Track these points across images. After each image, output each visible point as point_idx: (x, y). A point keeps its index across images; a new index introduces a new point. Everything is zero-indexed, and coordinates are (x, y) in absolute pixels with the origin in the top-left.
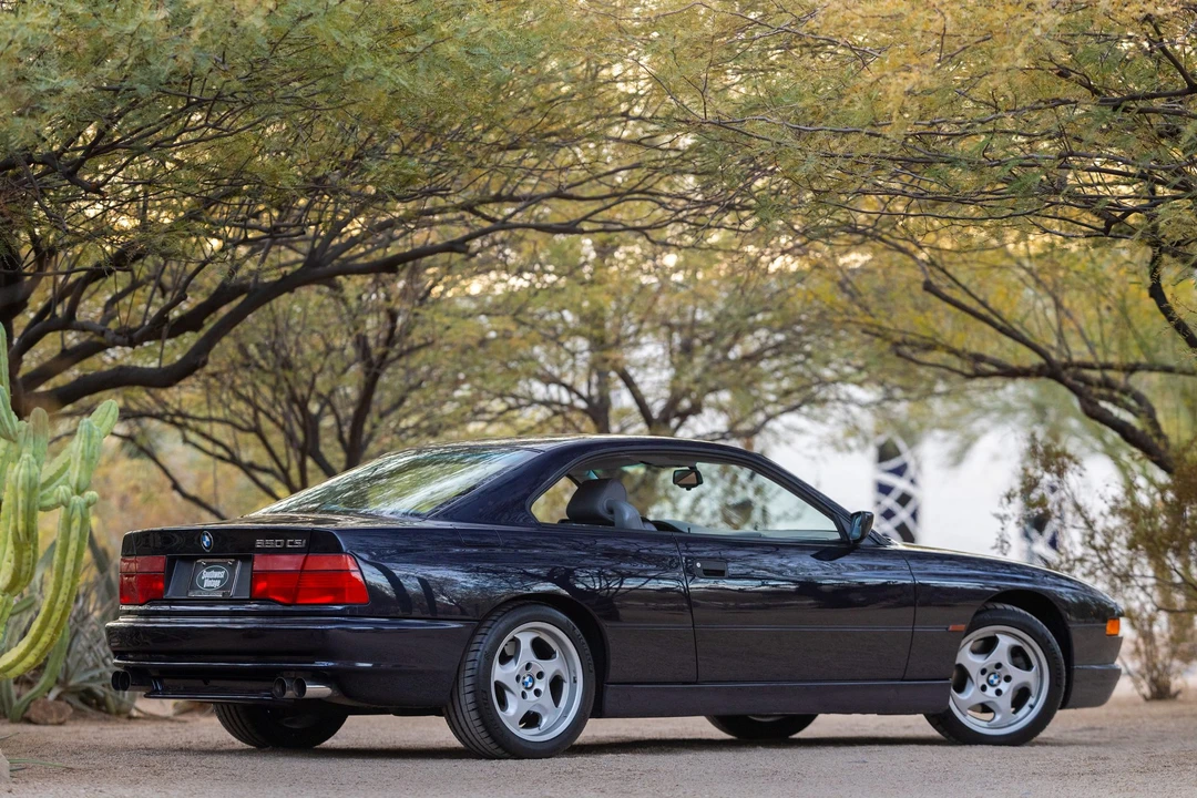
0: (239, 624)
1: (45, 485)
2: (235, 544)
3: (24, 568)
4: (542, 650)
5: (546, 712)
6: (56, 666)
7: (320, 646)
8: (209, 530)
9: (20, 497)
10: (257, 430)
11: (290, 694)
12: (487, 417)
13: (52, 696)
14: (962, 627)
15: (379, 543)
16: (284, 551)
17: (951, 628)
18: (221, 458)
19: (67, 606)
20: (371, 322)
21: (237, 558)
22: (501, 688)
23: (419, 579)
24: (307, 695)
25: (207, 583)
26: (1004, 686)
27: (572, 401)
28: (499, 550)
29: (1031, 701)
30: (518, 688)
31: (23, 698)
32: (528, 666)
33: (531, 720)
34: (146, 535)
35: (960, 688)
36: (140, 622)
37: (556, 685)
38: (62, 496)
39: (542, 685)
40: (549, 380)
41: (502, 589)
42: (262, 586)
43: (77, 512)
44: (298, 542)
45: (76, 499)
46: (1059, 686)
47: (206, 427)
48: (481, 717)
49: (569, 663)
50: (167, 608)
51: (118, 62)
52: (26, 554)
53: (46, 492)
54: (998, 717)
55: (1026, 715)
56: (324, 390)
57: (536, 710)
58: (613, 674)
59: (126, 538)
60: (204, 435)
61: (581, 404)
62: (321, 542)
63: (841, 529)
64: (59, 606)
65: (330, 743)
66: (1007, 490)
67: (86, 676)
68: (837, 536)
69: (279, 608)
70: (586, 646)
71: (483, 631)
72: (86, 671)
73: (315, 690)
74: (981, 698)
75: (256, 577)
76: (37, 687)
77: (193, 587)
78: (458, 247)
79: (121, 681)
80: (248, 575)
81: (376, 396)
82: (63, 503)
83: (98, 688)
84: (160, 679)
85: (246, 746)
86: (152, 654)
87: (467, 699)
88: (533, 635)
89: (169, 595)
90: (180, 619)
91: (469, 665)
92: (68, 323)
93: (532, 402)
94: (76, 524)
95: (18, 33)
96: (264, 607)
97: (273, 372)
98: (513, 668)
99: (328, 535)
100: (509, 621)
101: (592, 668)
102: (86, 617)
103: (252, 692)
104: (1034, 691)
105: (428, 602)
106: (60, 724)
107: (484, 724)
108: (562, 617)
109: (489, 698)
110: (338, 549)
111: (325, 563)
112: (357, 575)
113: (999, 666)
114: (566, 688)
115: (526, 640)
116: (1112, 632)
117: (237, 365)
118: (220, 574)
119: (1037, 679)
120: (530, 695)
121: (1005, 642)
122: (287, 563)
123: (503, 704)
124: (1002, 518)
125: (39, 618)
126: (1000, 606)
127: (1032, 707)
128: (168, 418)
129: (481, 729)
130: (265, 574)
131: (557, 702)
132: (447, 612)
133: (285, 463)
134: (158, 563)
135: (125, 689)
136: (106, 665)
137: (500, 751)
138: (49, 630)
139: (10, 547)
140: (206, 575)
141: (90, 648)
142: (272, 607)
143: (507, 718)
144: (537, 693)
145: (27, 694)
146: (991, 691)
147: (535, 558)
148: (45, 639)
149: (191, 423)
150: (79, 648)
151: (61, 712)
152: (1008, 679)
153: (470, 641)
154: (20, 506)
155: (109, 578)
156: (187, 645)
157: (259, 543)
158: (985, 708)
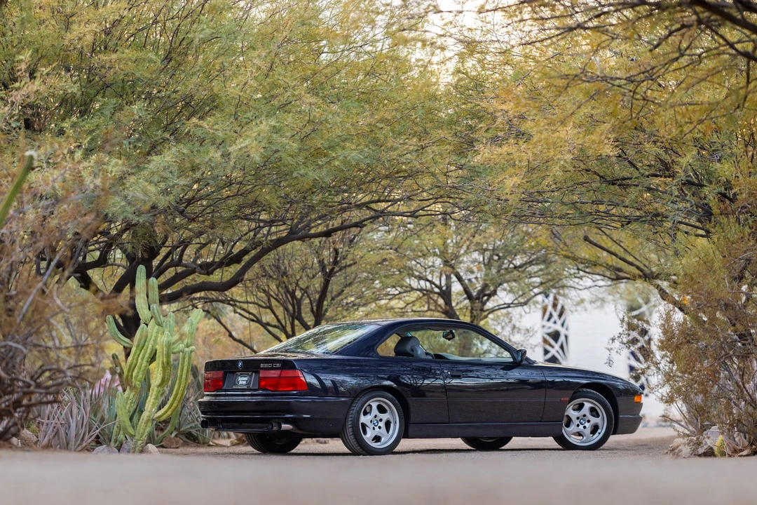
0: (254, 399)
1: (174, 343)
2: (251, 366)
3: (166, 377)
4: (382, 410)
5: (384, 436)
6: (175, 422)
7: (288, 408)
8: (242, 360)
9: (165, 349)
10: (270, 307)
11: (275, 428)
12: (389, 297)
13: (173, 435)
14: (567, 399)
15: (315, 365)
16: (272, 369)
17: (562, 399)
18: (253, 320)
19: (183, 392)
20: (326, 253)
21: (253, 372)
22: (364, 426)
23: (332, 381)
24: (282, 429)
25: (240, 383)
26: (587, 425)
27: (432, 288)
28: (367, 368)
29: (599, 431)
30: (371, 426)
31: (160, 436)
32: (376, 416)
33: (377, 439)
34: (215, 362)
35: (568, 425)
36: (212, 399)
37: (388, 424)
38: (181, 348)
39: (382, 424)
40: (420, 278)
41: (366, 383)
42: (263, 383)
43: (187, 355)
44: (278, 365)
45: (187, 349)
46: (611, 424)
47: (245, 306)
48: (355, 438)
49: (393, 415)
50: (224, 393)
51: (201, 172)
52: (167, 371)
53: (174, 346)
54: (585, 438)
55: (597, 437)
56: (303, 287)
57: (379, 435)
58: (413, 419)
59: (206, 363)
60: (244, 310)
61: (437, 290)
62: (287, 365)
63: (513, 357)
64: (180, 392)
65: (294, 451)
66: (612, 337)
67: (189, 426)
68: (511, 360)
69: (271, 392)
70: (400, 407)
71: (356, 401)
72: (188, 424)
73: (285, 426)
74: (577, 430)
75: (261, 380)
76: (166, 432)
77: (235, 384)
78: (359, 225)
79: (205, 424)
80: (257, 378)
81: (329, 288)
82: (181, 351)
83: (193, 431)
84: (221, 423)
85: (258, 452)
86: (217, 412)
87: (349, 430)
88: (378, 403)
89: (225, 387)
90: (230, 398)
91: (350, 416)
92: (179, 263)
93: (413, 289)
94: (187, 359)
95: (162, 165)
96: (264, 392)
97: (277, 279)
98: (369, 417)
99: (290, 362)
100: (367, 397)
101: (403, 417)
102: (188, 399)
103: (260, 428)
104: (600, 427)
105: (335, 389)
106: (177, 448)
107: (357, 440)
108: (391, 396)
109: (360, 429)
110: (294, 368)
111: (290, 373)
112: (303, 379)
113: (585, 416)
114: (392, 425)
115: (374, 405)
116: (638, 401)
117: (260, 276)
118: (246, 379)
119: (601, 421)
120: (377, 428)
121: (587, 405)
122: (274, 374)
123: (365, 432)
124: (610, 350)
125: (172, 397)
126: (585, 390)
127: (599, 433)
128: (226, 302)
129: (355, 443)
130: (264, 379)
131: (388, 432)
132: (343, 395)
133: (284, 323)
134: (220, 374)
135: (206, 427)
136: (198, 421)
137: (364, 452)
138: (176, 402)
139: (160, 369)
140: (240, 379)
141: (190, 413)
142: (268, 392)
143: (367, 438)
144: (380, 428)
145: (161, 435)
146: (581, 427)
147: (383, 371)
148: (175, 405)
149: (238, 304)
150: (186, 413)
151: (177, 443)
152: (589, 421)
153: (350, 406)
154: (165, 352)
155: (199, 381)
156: (232, 409)
157: (262, 365)
158: (579, 434)
